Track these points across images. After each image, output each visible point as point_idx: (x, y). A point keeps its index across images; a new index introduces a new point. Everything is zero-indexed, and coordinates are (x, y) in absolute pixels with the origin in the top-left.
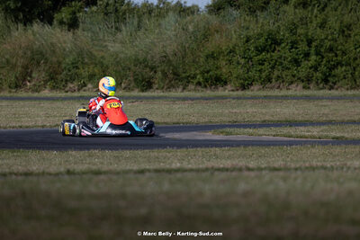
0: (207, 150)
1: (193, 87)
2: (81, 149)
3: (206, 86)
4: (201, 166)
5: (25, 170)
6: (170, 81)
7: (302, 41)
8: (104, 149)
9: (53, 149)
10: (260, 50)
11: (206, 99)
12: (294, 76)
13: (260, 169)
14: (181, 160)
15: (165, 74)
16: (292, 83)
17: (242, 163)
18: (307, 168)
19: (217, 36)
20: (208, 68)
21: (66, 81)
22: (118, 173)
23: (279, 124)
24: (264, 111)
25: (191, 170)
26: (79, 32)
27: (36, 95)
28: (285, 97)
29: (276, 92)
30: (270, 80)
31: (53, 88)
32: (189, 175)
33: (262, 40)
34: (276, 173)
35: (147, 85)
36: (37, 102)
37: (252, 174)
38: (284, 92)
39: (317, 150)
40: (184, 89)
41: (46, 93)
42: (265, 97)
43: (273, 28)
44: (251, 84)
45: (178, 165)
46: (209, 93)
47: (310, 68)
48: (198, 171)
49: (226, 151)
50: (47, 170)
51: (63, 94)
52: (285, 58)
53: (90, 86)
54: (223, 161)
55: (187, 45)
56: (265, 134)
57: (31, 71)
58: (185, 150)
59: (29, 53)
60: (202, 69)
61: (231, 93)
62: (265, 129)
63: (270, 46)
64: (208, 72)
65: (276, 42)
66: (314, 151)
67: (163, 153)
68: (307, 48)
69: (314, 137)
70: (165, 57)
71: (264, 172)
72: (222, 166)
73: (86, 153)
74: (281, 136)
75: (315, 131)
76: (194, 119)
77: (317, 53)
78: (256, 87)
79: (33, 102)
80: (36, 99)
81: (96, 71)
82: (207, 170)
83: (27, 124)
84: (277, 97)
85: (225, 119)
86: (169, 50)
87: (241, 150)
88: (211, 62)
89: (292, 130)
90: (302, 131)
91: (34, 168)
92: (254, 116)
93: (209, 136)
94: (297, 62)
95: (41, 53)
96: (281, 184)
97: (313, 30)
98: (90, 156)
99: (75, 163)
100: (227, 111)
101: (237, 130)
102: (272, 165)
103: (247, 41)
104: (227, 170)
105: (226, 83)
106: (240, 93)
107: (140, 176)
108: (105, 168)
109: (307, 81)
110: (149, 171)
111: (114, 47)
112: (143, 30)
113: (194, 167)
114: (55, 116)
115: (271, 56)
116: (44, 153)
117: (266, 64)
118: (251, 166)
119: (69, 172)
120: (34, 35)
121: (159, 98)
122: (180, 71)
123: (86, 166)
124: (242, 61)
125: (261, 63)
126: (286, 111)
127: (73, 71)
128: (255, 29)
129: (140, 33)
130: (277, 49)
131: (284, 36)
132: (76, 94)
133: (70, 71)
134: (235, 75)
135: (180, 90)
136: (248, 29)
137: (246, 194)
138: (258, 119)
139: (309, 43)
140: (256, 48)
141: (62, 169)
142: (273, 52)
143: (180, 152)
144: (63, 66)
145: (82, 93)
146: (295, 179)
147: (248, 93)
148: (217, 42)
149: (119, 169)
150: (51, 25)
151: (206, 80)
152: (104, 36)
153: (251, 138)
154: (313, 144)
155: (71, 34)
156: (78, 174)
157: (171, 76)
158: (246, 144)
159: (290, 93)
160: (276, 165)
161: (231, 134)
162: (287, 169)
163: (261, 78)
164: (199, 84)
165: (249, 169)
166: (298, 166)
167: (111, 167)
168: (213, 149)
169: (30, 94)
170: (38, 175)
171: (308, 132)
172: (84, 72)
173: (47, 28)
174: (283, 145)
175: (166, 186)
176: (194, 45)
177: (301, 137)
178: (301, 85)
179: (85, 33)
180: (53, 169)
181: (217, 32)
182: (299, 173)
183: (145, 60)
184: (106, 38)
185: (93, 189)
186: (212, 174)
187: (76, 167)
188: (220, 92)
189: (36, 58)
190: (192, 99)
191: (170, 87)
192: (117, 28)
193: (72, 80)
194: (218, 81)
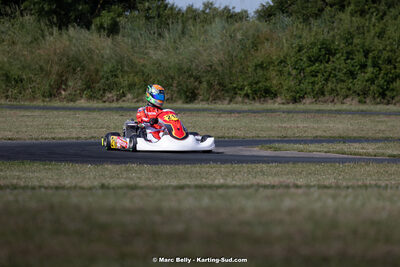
0: (253, 166)
1: (240, 99)
2: (117, 163)
3: (254, 99)
4: (245, 183)
5: (56, 184)
6: (216, 93)
7: (358, 51)
8: (143, 164)
9: (87, 162)
10: (312, 61)
11: (254, 112)
12: (349, 89)
13: (308, 186)
14: (225, 177)
15: (210, 85)
16: (347, 96)
17: (290, 180)
18: (360, 187)
19: (267, 45)
20: (257, 79)
21: (104, 90)
22: (156, 189)
23: (331, 140)
24: (316, 126)
25: (235, 186)
26: (119, 38)
27: (71, 104)
28: (339, 112)
29: (330, 107)
30: (323, 94)
31: (90, 98)
32: (231, 191)
33: (315, 50)
34: (325, 190)
35: (191, 96)
36: (72, 112)
37: (300, 191)
38: (338, 107)
39: (372, 168)
40: (231, 101)
41: (82, 102)
42: (319, 111)
43: (328, 37)
44: (303, 97)
45: (222, 181)
46: (257, 105)
47: (367, 81)
48: (241, 187)
49: (274, 168)
50: (79, 184)
51: (101, 105)
52: (340, 70)
53: (129, 96)
54: (270, 178)
55: (234, 54)
56: (316, 150)
57: (67, 79)
58: (229, 165)
59: (65, 59)
60: (250, 80)
61: (282, 106)
62: (317, 145)
63: (325, 56)
64: (257, 83)
65: (330, 52)
66: (368, 169)
67: (205, 168)
68: (363, 60)
69: (369, 155)
70: (211, 66)
71: (312, 190)
72: (268, 183)
73: (123, 167)
74: (333, 152)
75: (371, 148)
76: (240, 134)
77: (375, 65)
78: (308, 100)
79: (68, 113)
80: (70, 109)
81: (136, 80)
82: (252, 186)
83: (60, 136)
84: (330, 112)
85: (273, 133)
86: (215, 59)
87: (289, 167)
88: (260, 72)
89: (345, 147)
90: (356, 147)
91: (67, 182)
92: (305, 132)
93: (256, 151)
94: (352, 74)
95: (77, 60)
96: (330, 201)
97: (371, 40)
98: (127, 170)
99: (111, 178)
100: (276, 125)
101: (287, 146)
102: (321, 183)
103: (299, 51)
104: (273, 187)
105: (275, 96)
106: (291, 106)
107: (179, 192)
108: (142, 183)
109: (363, 95)
110: (189, 186)
111: (156, 55)
112: (187, 36)
113: (238, 184)
114: (91, 128)
115: (325, 67)
116: (78, 167)
117: (320, 75)
118: (299, 183)
119: (103, 186)
120: (70, 41)
121: (204, 110)
122: (227, 81)
123: (123, 180)
124: (294, 72)
125: (314, 74)
126: (340, 126)
127: (112, 79)
128: (307, 38)
129: (184, 40)
130: (332, 59)
131: (339, 45)
132: (114, 105)
133: (108, 79)
134: (285, 88)
135: (226, 102)
136: (300, 37)
137: (291, 212)
138: (310, 134)
139: (366, 54)
140: (309, 58)
141: (96, 183)
142: (327, 62)
143: (224, 168)
144: (101, 74)
145: (121, 104)
146: (346, 197)
147: (300, 106)
148: (268, 51)
149: (156, 185)
150: (89, 29)
151: (255, 92)
152: (146, 43)
153: (302, 154)
154: (367, 162)
155: (109, 41)
156: (113, 188)
157: (217, 87)
158: (295, 160)
159: (344, 107)
160: (327, 183)
161: (280, 149)
162: (338, 187)
163: (313, 91)
164: (247, 96)
165: (297, 187)
166: (350, 184)
167: (149, 183)
168: (260, 166)
169: (65, 104)
170: (70, 188)
171: (363, 148)
172: (124, 81)
173: (84, 33)
174: (335, 162)
175: (206, 201)
176: (242, 54)
177: (355, 154)
178: (357, 99)
179: (126, 39)
180: (86, 183)
181: (267, 40)
182: (350, 190)
183: (189, 70)
184: (148, 44)
185: (127, 203)
186: (257, 190)
187: (110, 181)
188: (270, 105)
189: (73, 65)
190: (239, 112)
191: (216, 99)
192: (160, 34)
193: (110, 89)
194: (268, 93)
